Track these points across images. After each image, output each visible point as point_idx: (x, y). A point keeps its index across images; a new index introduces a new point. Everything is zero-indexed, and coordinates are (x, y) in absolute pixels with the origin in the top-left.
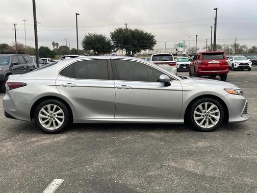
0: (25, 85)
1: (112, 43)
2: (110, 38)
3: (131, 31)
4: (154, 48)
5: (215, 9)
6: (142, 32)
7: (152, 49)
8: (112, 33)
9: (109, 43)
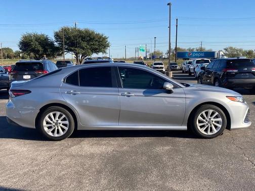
1: (56, 44)
2: (54, 39)
3: (79, 31)
4: (107, 51)
6: (93, 33)
7: (104, 52)
8: (57, 33)
9: (52, 44)
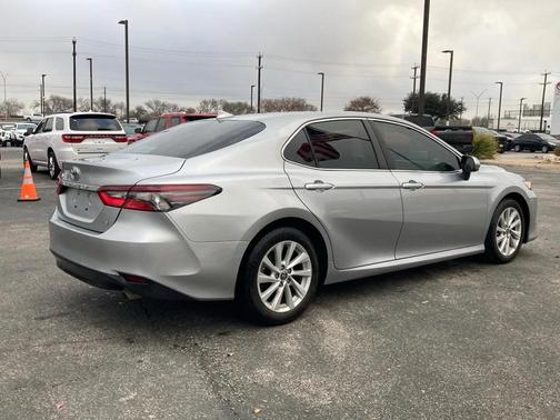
0: (219, 191)
5: (122, 22)
